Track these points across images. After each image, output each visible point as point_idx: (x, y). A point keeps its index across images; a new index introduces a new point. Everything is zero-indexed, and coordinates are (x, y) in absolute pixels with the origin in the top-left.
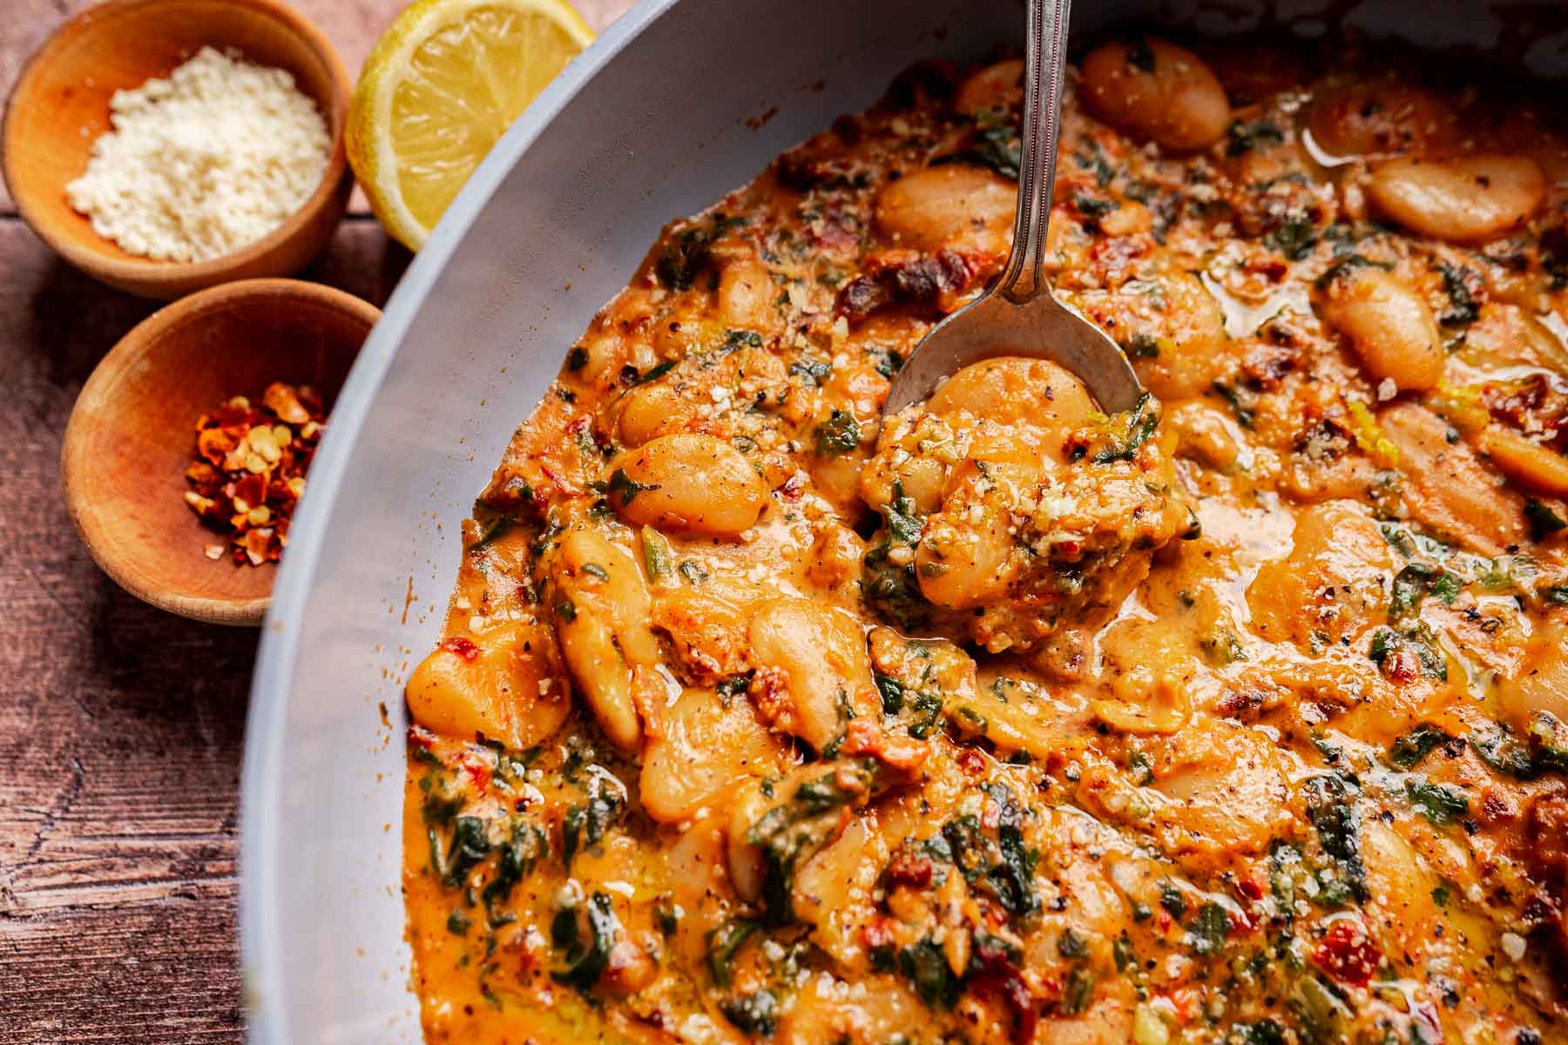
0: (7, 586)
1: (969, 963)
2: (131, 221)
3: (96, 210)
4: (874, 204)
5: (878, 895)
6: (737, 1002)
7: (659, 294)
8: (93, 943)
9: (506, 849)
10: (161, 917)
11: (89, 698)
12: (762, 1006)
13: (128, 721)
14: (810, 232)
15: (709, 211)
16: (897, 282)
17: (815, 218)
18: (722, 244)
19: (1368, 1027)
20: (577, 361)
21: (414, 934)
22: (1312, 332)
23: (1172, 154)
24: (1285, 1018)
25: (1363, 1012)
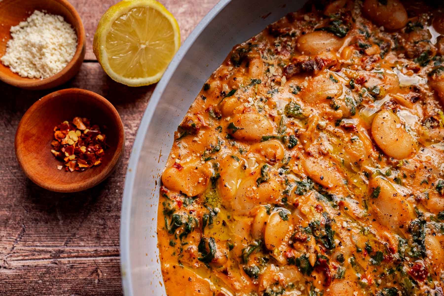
0: (2, 173)
1: (316, 263)
2: (21, 67)
3: (10, 64)
4: (297, 42)
5: (290, 242)
6: (249, 268)
7: (231, 68)
8: (29, 276)
9: (187, 224)
10: (48, 270)
11: (26, 206)
12: (256, 270)
13: (37, 213)
14: (277, 50)
15: (247, 42)
16: (302, 66)
17: (279, 46)
18: (251, 53)
19: (423, 293)
20: (206, 88)
21: (160, 246)
22: (426, 89)
23: (388, 30)
24: (399, 288)
25: (422, 288)
